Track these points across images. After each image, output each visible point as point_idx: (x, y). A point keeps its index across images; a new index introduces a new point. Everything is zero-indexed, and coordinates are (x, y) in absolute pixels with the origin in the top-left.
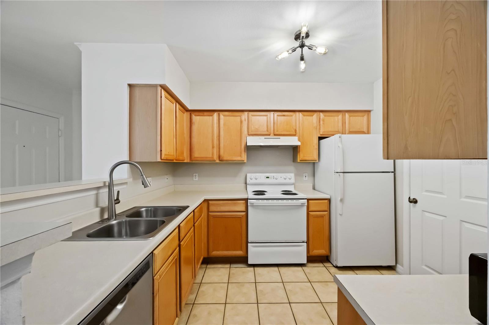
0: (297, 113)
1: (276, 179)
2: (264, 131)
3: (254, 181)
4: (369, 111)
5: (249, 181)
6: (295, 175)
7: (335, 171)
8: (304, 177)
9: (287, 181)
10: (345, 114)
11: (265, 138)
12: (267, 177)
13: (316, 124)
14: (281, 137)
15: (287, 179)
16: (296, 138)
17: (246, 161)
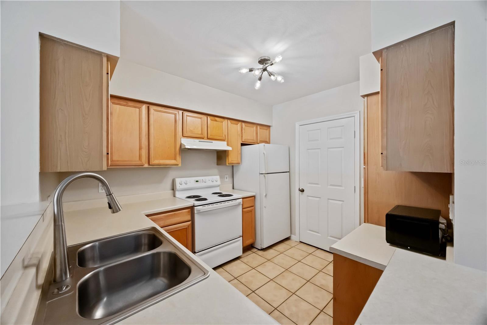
0: (226, 120)
1: (205, 182)
2: (199, 134)
3: (184, 186)
4: (269, 127)
5: (179, 187)
6: (220, 177)
7: (260, 173)
8: (226, 178)
9: (215, 183)
10: (257, 126)
11: (199, 141)
12: (196, 181)
13: (240, 132)
14: (214, 141)
15: (215, 182)
16: (225, 143)
17: (180, 165)
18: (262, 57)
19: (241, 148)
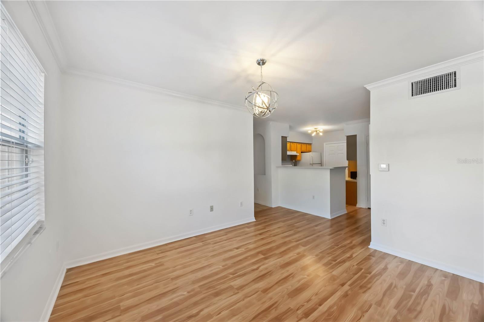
0: (296, 143)
4: (311, 144)
10: (307, 144)
13: (300, 148)
14: (293, 152)
16: (296, 152)
18: (315, 128)
19: (301, 154)
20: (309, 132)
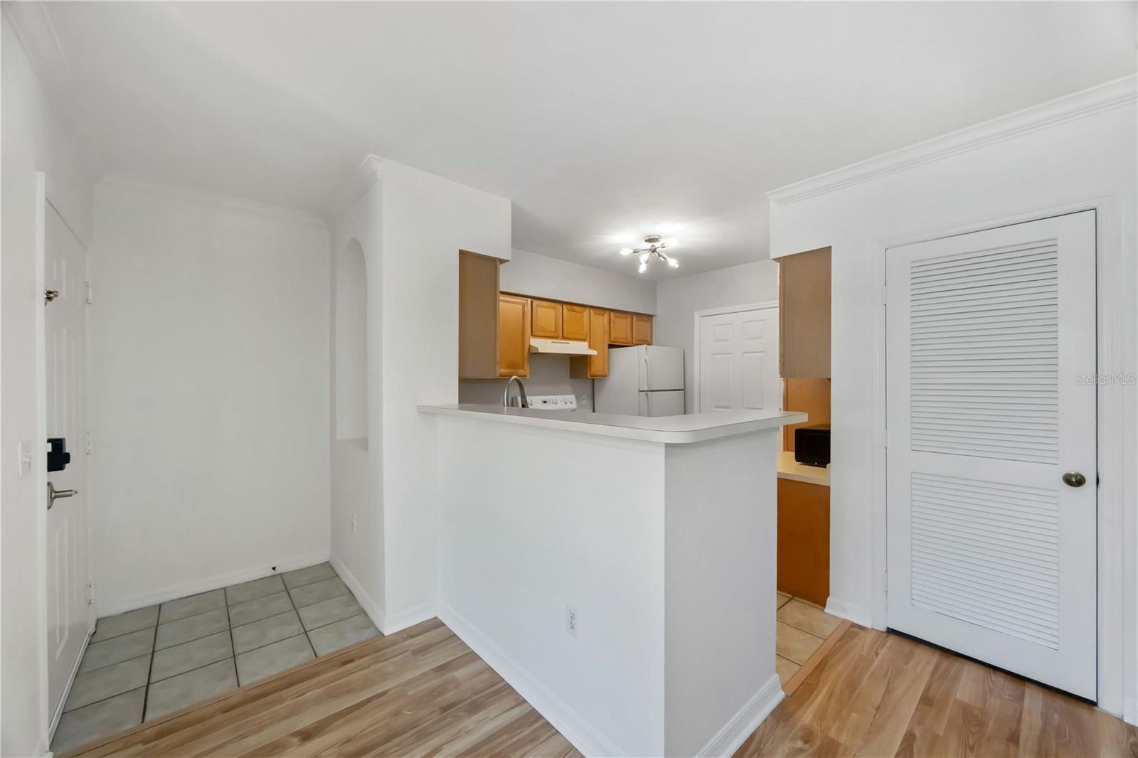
0: (588, 310)
1: (556, 404)
2: (552, 332)
4: (650, 317)
6: (576, 397)
7: (640, 390)
8: (582, 399)
9: (569, 406)
10: (632, 318)
11: (552, 342)
12: (544, 402)
13: (607, 328)
14: (571, 342)
15: (569, 404)
16: (586, 344)
17: (528, 377)
18: (649, 236)
19: (609, 352)
20: (626, 252)
